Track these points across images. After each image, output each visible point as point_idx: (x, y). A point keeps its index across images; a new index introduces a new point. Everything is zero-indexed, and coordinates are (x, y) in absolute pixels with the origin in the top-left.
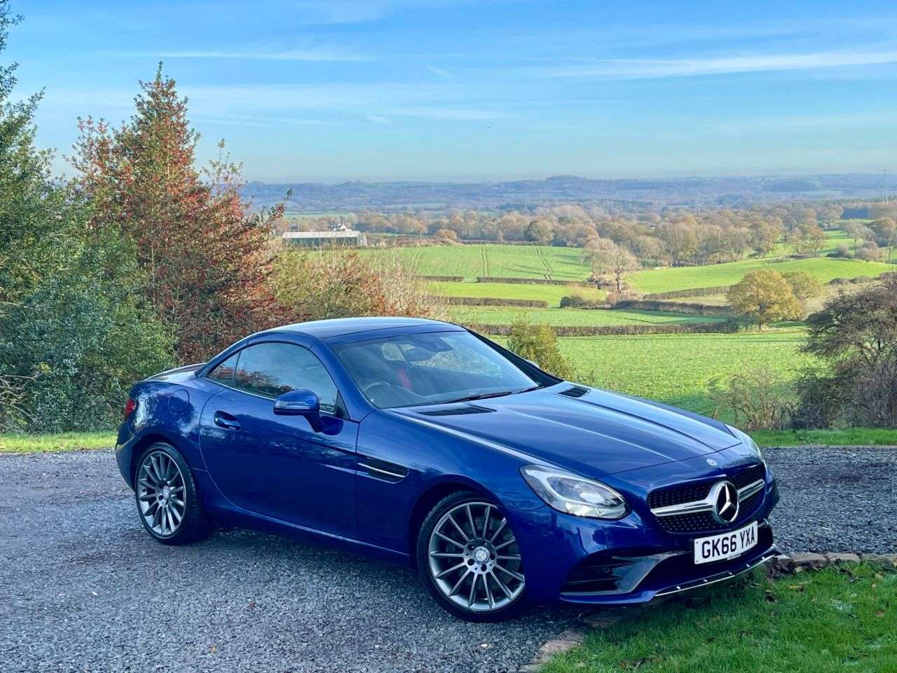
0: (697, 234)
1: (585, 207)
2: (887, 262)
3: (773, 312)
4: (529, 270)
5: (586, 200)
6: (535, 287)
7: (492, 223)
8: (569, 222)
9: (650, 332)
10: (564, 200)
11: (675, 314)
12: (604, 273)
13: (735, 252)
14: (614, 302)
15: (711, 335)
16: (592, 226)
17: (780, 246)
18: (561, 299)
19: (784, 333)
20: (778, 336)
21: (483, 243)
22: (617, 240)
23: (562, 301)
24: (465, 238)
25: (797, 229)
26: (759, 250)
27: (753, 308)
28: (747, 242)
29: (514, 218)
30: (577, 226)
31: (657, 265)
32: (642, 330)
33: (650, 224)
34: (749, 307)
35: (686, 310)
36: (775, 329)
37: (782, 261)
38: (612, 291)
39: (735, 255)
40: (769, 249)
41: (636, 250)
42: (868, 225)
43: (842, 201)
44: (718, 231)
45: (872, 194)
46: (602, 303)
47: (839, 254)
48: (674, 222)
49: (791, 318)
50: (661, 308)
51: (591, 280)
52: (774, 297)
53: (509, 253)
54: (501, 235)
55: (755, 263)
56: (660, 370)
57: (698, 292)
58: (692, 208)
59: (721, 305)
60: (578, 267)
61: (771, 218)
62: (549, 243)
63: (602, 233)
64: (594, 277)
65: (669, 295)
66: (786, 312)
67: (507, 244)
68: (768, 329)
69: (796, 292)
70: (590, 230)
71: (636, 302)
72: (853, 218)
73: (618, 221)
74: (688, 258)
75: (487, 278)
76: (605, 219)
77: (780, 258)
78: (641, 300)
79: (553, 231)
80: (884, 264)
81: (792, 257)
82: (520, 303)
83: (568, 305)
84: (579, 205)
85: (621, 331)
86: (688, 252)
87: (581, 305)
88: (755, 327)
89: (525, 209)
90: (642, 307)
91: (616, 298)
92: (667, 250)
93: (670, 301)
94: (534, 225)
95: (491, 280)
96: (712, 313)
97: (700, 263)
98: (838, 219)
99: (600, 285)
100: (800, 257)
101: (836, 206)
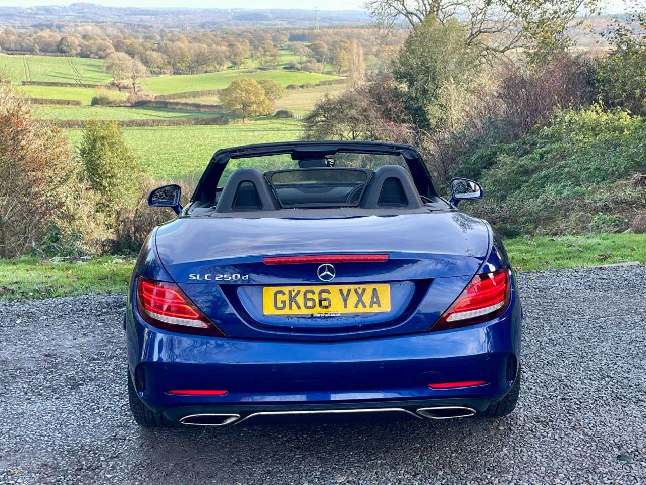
0: (189, 51)
1: (102, 28)
2: (322, 73)
3: (252, 109)
4: (63, 76)
5: (103, 22)
6: (69, 89)
7: (29, 38)
8: (91, 39)
9: (164, 124)
10: (85, 22)
11: (180, 111)
12: (122, 79)
13: (218, 64)
14: (133, 101)
15: (209, 126)
16: (109, 42)
17: (249, 61)
18: (92, 99)
19: (260, 124)
20: (256, 127)
21: (24, 54)
22: (131, 53)
23: (93, 100)
24: (7, 50)
25: (261, 49)
26: (235, 63)
27: (239, 107)
28: (226, 57)
29: (46, 35)
30: (97, 42)
31: (161, 73)
32: (159, 123)
33: (153, 41)
34: (236, 106)
35: (188, 108)
36: (254, 122)
37: (252, 72)
38: (130, 93)
39: (217, 67)
40: (242, 63)
41: (146, 62)
42: (309, 47)
43: (289, 29)
44: (205, 49)
45: (308, 24)
46: (124, 102)
47: (291, 67)
48: (172, 41)
49: (265, 113)
50: (169, 106)
51: (113, 84)
52: (253, 98)
53: (46, 62)
54: (37, 48)
55: (233, 73)
56: (181, 154)
57: (195, 94)
58: (183, 30)
59: (215, 104)
60: (101, 74)
61: (241, 40)
62: (77, 55)
63: (118, 47)
64: (115, 82)
65: (174, 96)
66: (261, 109)
67: (43, 55)
68: (249, 122)
69: (267, 94)
70: (108, 46)
71: (150, 102)
72: (297, 41)
73: (129, 39)
74: (184, 68)
75: (30, 82)
76: (119, 37)
77: (251, 69)
78: (153, 99)
79: (80, 46)
80: (320, 75)
81: (259, 69)
82: (60, 102)
83: (98, 104)
84: (97, 26)
85: (142, 124)
86: (184, 64)
87: (108, 103)
88: (240, 120)
89: (55, 28)
90: (154, 105)
91: (134, 99)
92: (169, 62)
93: (175, 100)
94: (64, 41)
95: (34, 83)
96: (207, 110)
97: (193, 73)
98: (286, 42)
99: (121, 88)
100: (264, 69)
101: (284, 32)
